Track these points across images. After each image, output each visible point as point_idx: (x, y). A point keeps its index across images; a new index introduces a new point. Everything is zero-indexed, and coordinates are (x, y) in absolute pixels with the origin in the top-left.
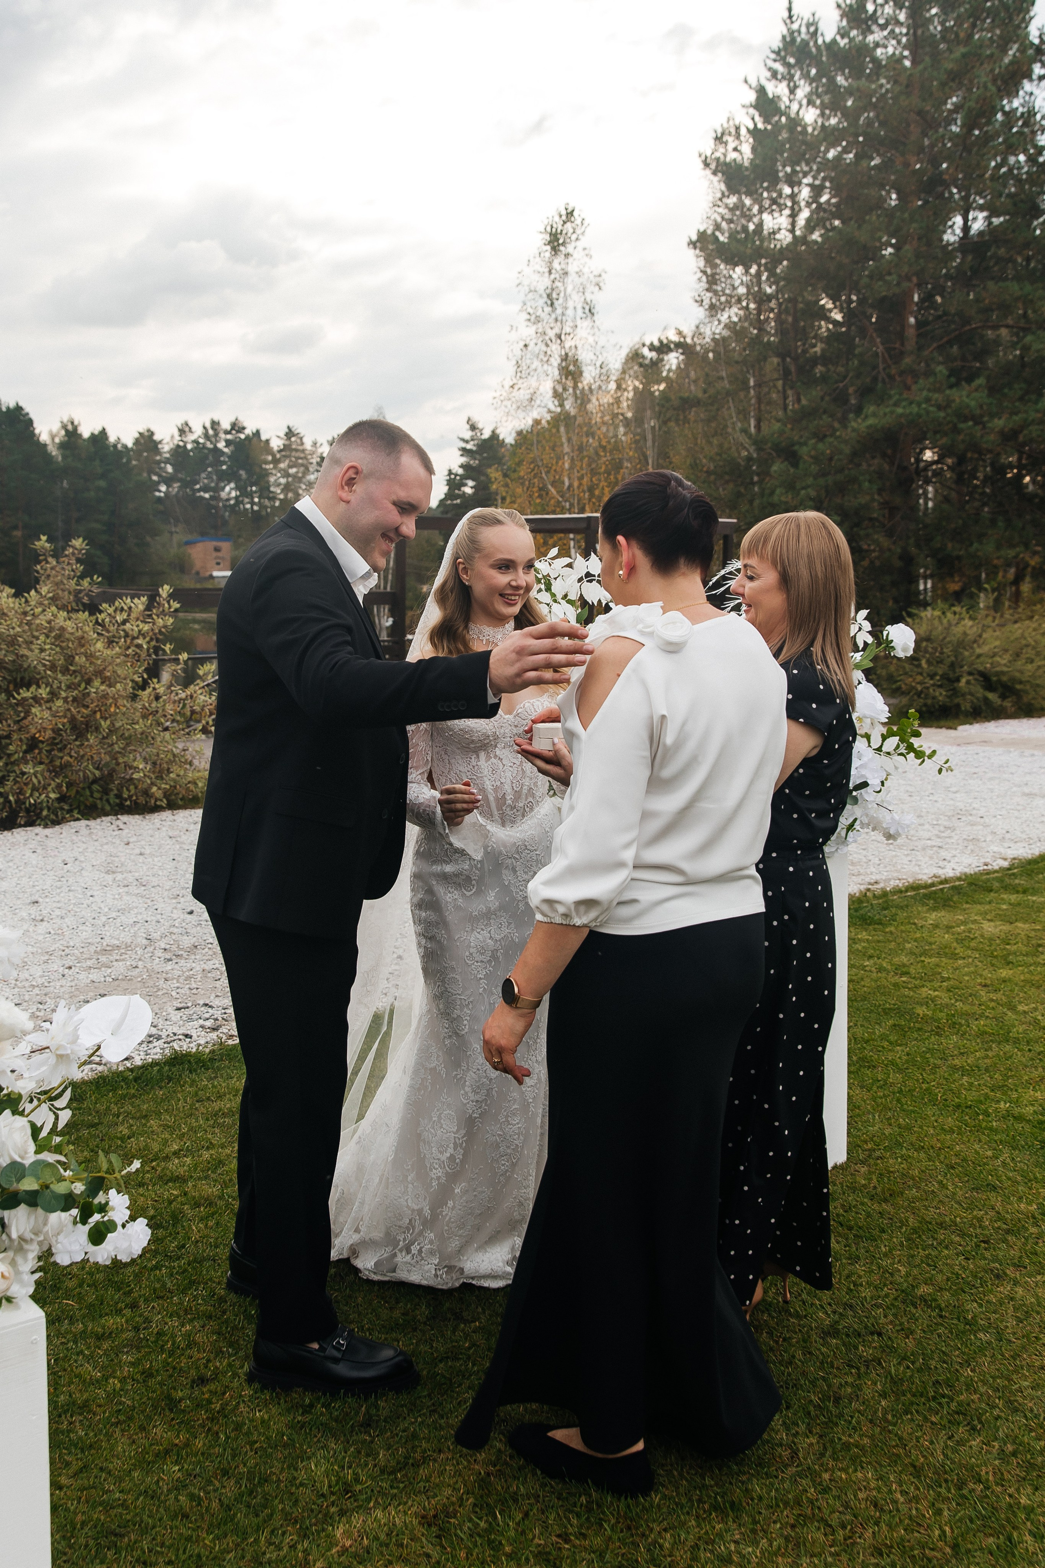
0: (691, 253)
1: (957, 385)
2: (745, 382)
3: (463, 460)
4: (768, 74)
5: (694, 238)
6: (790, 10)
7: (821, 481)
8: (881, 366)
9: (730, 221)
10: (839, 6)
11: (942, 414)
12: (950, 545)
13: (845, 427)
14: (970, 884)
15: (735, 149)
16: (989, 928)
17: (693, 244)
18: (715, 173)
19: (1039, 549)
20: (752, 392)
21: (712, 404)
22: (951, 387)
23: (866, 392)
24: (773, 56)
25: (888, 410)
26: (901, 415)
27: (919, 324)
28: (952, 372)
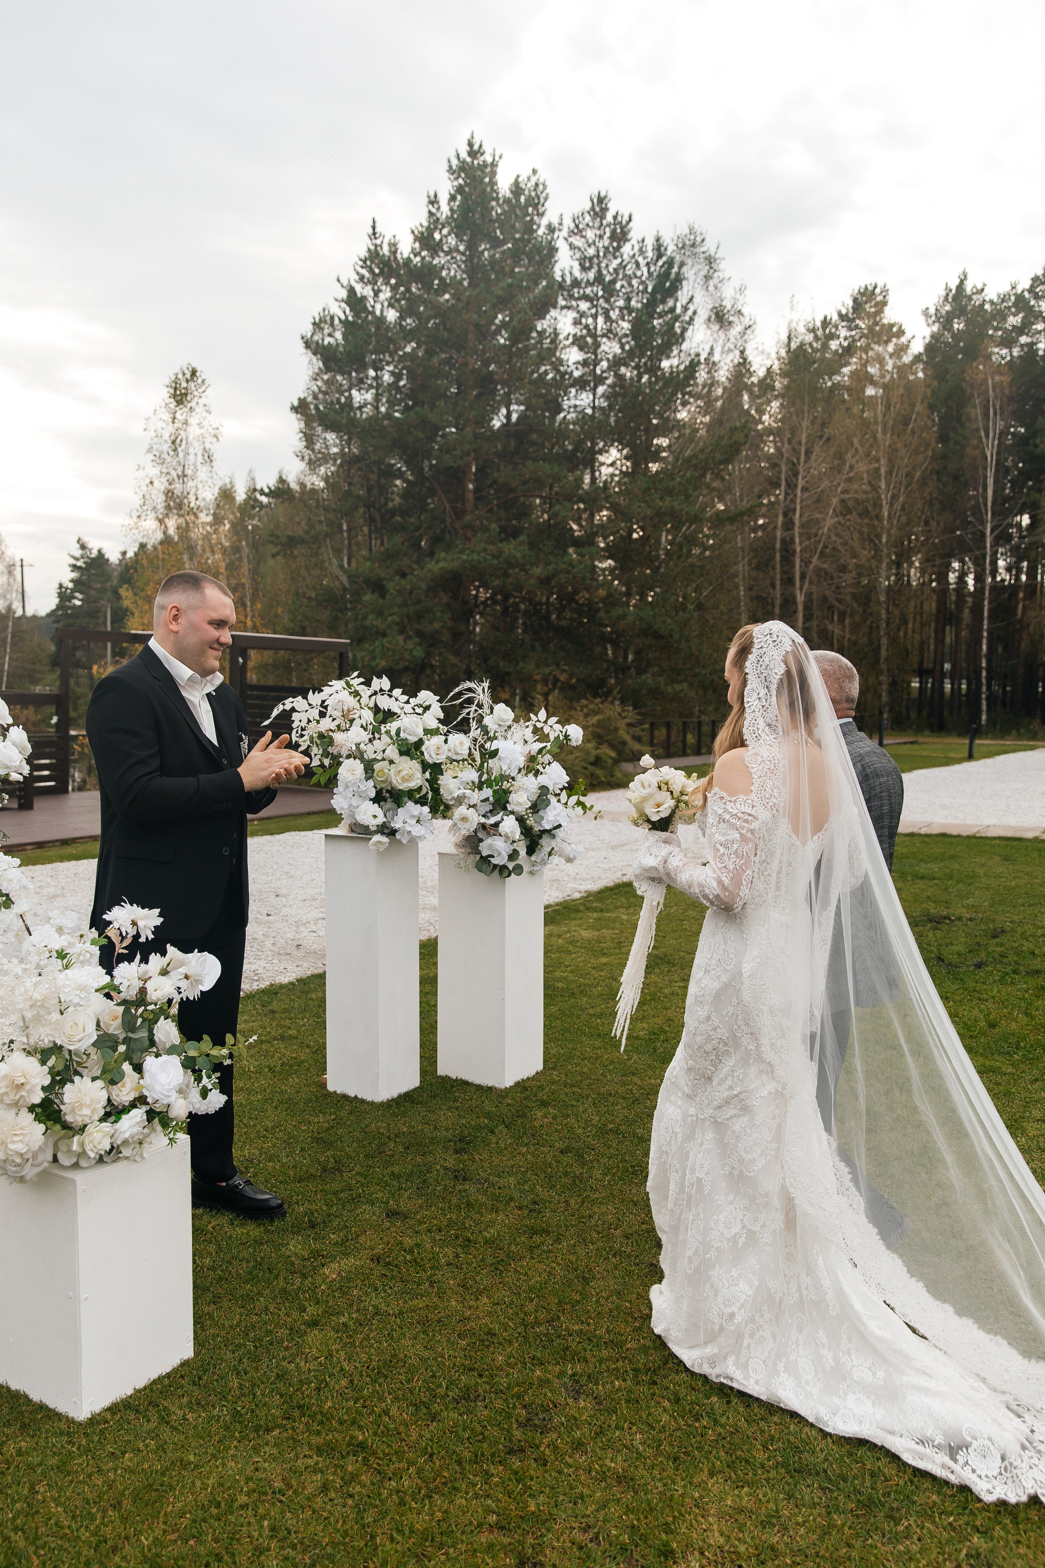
0: (293, 416)
1: (506, 539)
2: (340, 526)
3: (74, 575)
4: (357, 277)
5: (296, 404)
6: (374, 228)
7: (405, 610)
8: (448, 520)
9: (325, 393)
10: (413, 232)
11: (496, 562)
12: (502, 664)
13: (422, 568)
14: (565, 908)
15: (330, 335)
16: (586, 934)
17: (294, 409)
18: (315, 354)
19: (566, 668)
20: (345, 534)
21: (314, 543)
22: (501, 541)
23: (436, 541)
24: (361, 263)
25: (455, 556)
26: (465, 561)
27: (476, 490)
28: (503, 529)
